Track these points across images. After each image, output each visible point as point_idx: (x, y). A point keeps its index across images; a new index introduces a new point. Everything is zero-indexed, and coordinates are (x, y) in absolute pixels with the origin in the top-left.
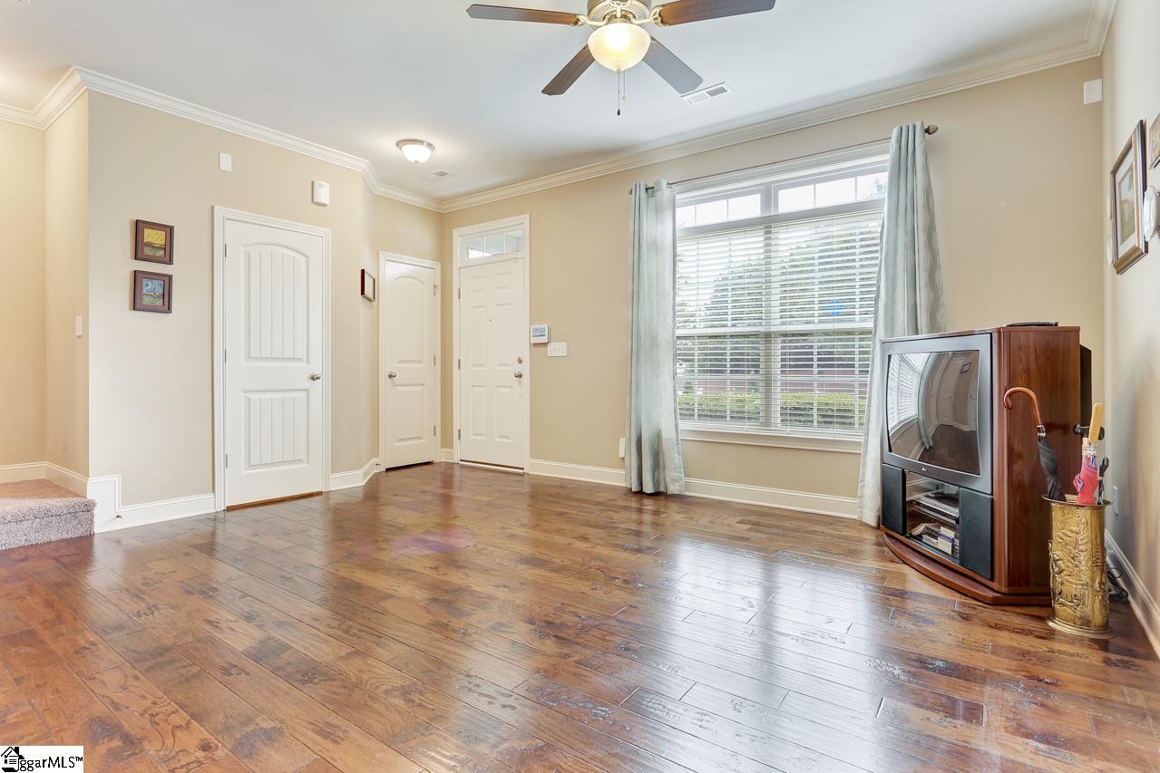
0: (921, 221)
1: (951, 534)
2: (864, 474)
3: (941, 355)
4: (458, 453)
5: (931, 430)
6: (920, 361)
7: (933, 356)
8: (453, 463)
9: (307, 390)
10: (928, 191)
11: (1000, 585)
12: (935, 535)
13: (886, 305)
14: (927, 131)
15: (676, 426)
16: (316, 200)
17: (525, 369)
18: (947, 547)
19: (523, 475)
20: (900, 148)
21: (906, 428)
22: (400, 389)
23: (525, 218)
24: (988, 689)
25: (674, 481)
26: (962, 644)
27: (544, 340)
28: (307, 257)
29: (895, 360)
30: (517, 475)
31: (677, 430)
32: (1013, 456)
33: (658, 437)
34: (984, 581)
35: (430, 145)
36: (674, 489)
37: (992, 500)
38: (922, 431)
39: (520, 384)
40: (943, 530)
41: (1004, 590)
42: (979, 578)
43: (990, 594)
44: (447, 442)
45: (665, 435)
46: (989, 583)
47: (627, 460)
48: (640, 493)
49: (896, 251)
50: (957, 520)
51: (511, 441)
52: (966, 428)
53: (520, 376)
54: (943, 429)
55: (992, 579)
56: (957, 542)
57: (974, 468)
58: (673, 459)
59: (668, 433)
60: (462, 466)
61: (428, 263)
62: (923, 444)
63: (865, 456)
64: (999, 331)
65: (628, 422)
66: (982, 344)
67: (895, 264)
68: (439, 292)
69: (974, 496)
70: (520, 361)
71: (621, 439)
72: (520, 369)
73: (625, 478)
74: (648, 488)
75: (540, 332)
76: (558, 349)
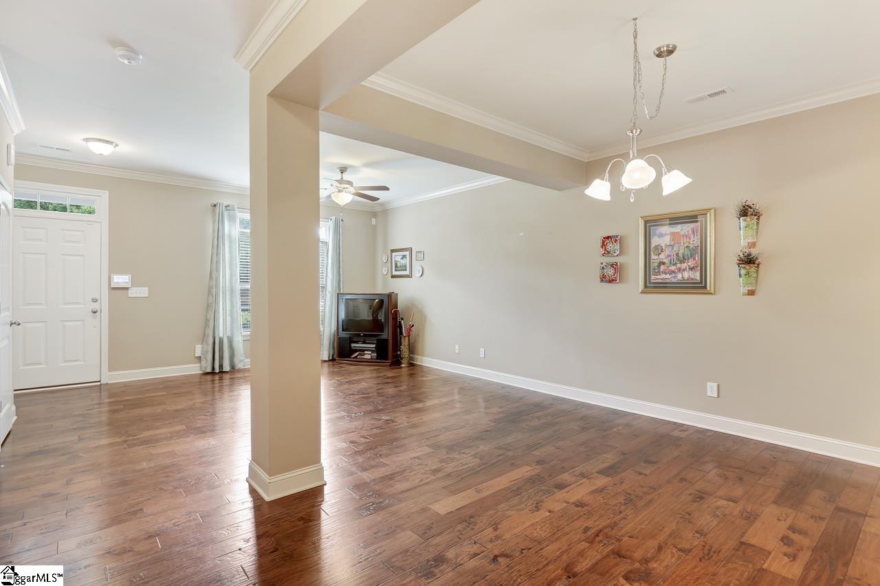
11: (390, 360)
12: (363, 355)
17: (104, 306)
18: (368, 356)
19: (100, 385)
23: (103, 193)
27: (128, 285)
31: (241, 335)
35: (116, 145)
37: (388, 339)
39: (94, 317)
43: (389, 364)
46: (387, 361)
48: (213, 373)
53: (96, 312)
66: (385, 298)
70: (95, 300)
71: (197, 346)
72: (96, 306)
73: (198, 368)
74: (217, 370)
75: (121, 280)
76: (141, 292)
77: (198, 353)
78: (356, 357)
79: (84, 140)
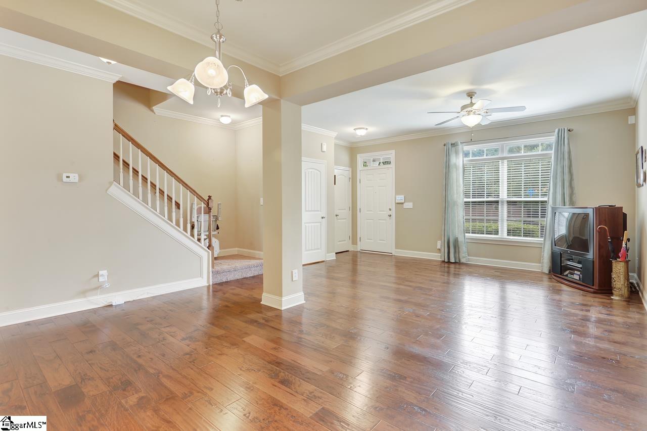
0: (566, 163)
1: (579, 273)
2: (543, 254)
3: (574, 214)
4: (359, 247)
5: (571, 239)
6: (566, 215)
7: (571, 214)
8: (357, 251)
9: (320, 222)
10: (569, 152)
11: (596, 287)
12: (573, 274)
13: (553, 194)
14: (569, 130)
15: (465, 236)
16: (323, 150)
17: (393, 213)
18: (577, 277)
19: (392, 255)
20: (559, 136)
21: (562, 238)
22: (339, 220)
23: (393, 152)
24: (592, 307)
25: (464, 257)
26: (584, 300)
27: (403, 201)
28: (320, 172)
29: (557, 213)
30: (389, 256)
31: (465, 238)
32: (600, 247)
33: (456, 241)
34: (591, 287)
35: (367, 129)
36: (463, 260)
37: (593, 261)
38: (567, 239)
39: (390, 219)
40: (576, 272)
41: (597, 288)
42: (589, 286)
43: (592, 290)
44: (354, 242)
45: (460, 240)
46: (592, 287)
47: (443, 250)
48: (449, 262)
49: (557, 174)
50: (581, 268)
51: (385, 242)
52: (584, 238)
53: (390, 216)
54: (575, 238)
55: (593, 286)
56: (581, 276)
57: (587, 251)
58: (463, 249)
59: (461, 239)
60: (361, 252)
61: (347, 168)
62: (568, 243)
63: (544, 248)
64: (596, 208)
65: (443, 235)
66: (590, 212)
67: (556, 178)
68: (351, 180)
69: (587, 260)
70: (390, 210)
71: (438, 242)
72: (390, 213)
73: (441, 256)
74: (452, 260)
75: (400, 198)
76: (409, 205)
77: (439, 247)
78: (567, 275)
79: (354, 129)
